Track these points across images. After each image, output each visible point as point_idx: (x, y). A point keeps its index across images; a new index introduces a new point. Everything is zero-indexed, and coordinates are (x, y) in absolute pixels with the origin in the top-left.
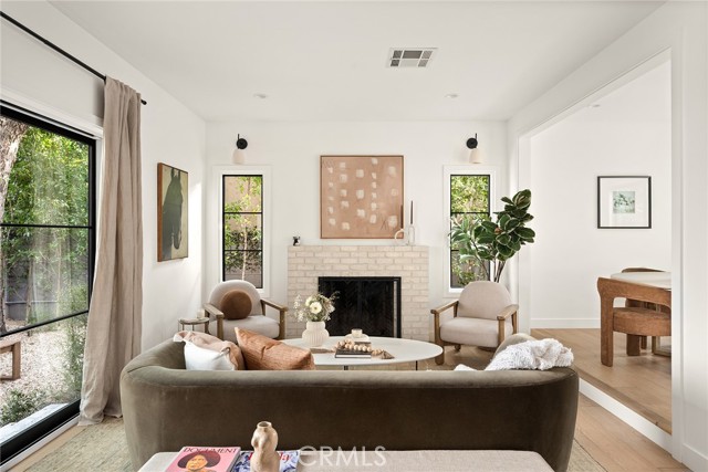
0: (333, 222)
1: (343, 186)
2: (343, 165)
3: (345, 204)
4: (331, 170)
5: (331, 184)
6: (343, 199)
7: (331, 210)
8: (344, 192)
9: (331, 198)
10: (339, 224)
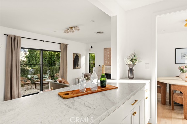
0: (106, 62)
1: (108, 54)
2: (108, 50)
3: (109, 58)
4: (106, 51)
5: (106, 54)
6: (108, 57)
7: (106, 59)
8: (108, 56)
9: (106, 57)
10: (107, 62)
